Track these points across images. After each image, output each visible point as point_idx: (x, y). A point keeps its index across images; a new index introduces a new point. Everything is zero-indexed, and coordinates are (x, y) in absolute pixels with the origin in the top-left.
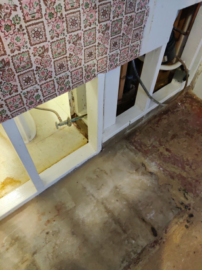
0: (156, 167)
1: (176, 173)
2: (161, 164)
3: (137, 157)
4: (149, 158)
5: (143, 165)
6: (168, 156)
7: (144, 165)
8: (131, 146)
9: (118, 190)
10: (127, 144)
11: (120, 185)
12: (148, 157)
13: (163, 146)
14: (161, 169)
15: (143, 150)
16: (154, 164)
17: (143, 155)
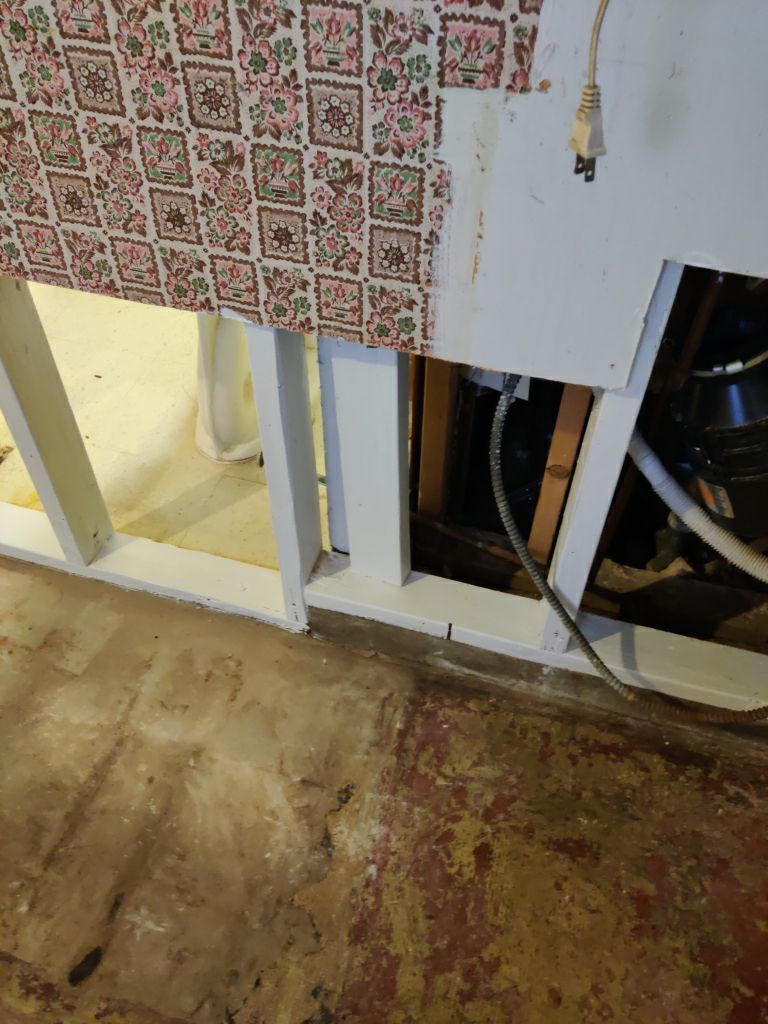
0: (369, 845)
1: (389, 940)
2: (392, 860)
3: (366, 757)
4: (389, 800)
5: (345, 795)
6: (453, 870)
7: (344, 797)
8: (401, 711)
9: (192, 763)
10: (396, 695)
11: (212, 761)
12: (394, 792)
13: (488, 829)
14: (372, 870)
15: (412, 763)
16: (378, 830)
17: (388, 773)
